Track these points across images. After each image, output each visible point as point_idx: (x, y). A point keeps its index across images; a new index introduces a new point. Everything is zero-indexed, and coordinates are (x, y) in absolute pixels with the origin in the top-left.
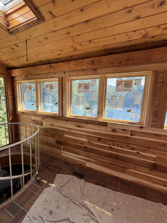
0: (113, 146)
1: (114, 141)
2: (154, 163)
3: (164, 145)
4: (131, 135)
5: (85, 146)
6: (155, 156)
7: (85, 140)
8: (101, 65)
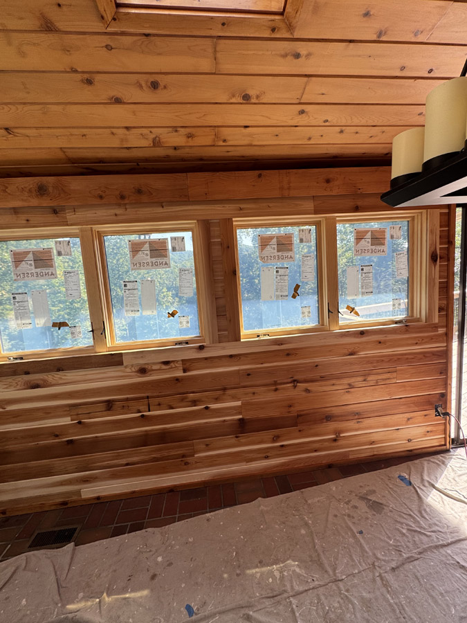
0: (149, 411)
1: (148, 397)
2: (240, 420)
3: (249, 375)
4: (185, 371)
5: (68, 441)
6: (239, 403)
7: (66, 421)
8: (70, 198)
